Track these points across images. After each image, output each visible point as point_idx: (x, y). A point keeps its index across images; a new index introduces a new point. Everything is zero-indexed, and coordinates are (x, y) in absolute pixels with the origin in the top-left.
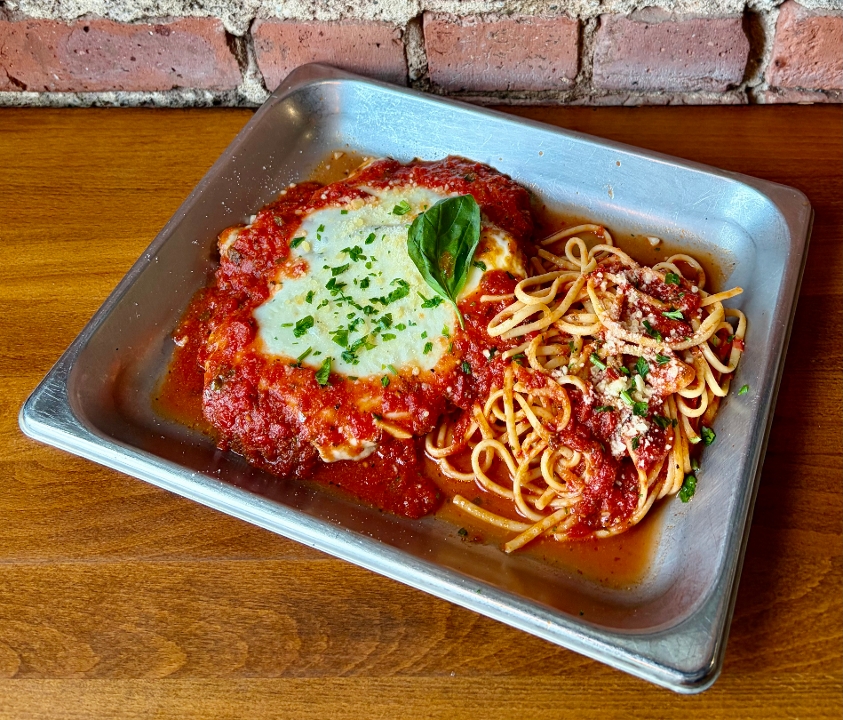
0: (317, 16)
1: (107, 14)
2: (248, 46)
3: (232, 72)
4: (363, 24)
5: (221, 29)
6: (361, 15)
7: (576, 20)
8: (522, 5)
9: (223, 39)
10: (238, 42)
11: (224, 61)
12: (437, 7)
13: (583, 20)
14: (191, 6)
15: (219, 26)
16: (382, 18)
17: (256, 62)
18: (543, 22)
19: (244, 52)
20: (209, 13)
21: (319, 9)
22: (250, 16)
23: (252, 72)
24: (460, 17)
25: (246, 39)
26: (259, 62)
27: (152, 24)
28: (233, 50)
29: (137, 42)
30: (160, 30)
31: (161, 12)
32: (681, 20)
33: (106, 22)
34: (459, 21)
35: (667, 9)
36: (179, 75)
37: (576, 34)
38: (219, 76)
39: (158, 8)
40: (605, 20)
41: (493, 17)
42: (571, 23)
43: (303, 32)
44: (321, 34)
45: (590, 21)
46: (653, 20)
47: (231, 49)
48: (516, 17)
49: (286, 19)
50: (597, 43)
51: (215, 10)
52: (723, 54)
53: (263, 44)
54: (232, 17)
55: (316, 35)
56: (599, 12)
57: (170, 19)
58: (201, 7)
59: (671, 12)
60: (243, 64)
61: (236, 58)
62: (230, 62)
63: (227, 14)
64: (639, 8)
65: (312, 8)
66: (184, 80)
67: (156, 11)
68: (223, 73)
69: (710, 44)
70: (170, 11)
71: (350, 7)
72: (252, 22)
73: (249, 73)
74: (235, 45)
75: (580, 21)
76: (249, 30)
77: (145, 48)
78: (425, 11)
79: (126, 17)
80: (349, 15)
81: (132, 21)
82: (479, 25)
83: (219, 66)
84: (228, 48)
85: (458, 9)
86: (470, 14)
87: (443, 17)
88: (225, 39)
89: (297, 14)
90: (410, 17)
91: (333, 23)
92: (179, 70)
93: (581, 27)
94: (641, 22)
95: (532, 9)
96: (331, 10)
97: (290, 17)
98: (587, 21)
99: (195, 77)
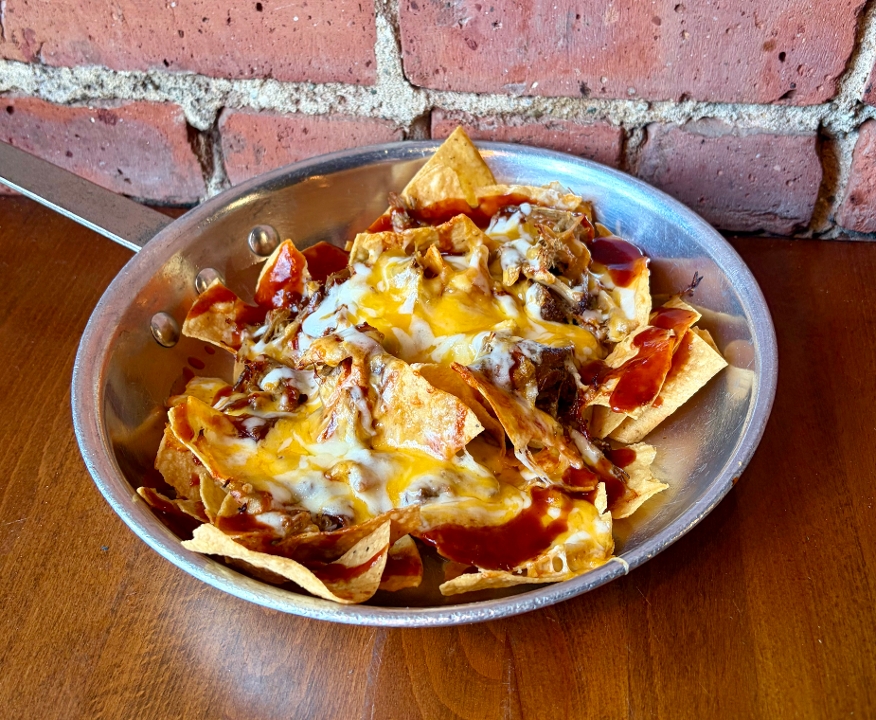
0: (301, 107)
1: (37, 91)
2: (215, 146)
3: (193, 178)
4: (358, 120)
5: (181, 118)
6: (355, 108)
7: (618, 129)
8: (554, 105)
9: (183, 132)
10: (202, 139)
11: (184, 162)
12: (449, 101)
13: (627, 129)
14: (144, 85)
15: (178, 114)
16: (380, 115)
17: (223, 167)
18: (577, 129)
19: (209, 153)
20: (166, 96)
21: (303, 98)
22: (217, 104)
23: (218, 180)
24: (476, 118)
25: (213, 134)
26: (227, 168)
27: (95, 107)
28: (195, 149)
29: (74, 130)
30: (105, 117)
31: (106, 92)
32: (744, 134)
33: (35, 101)
34: (476, 123)
35: (727, 121)
36: (127, 180)
37: (617, 147)
38: (177, 183)
39: (102, 86)
40: (653, 131)
41: (517, 120)
42: (612, 132)
43: (282, 127)
44: (305, 131)
45: (635, 132)
46: (711, 134)
47: (193, 147)
48: (545, 120)
49: (262, 109)
50: (643, 163)
51: (174, 93)
52: (791, 184)
53: (232, 141)
54: (195, 103)
55: (298, 133)
56: (647, 120)
57: (117, 102)
58: (157, 88)
59: (732, 125)
60: (207, 169)
61: (199, 160)
62: (191, 165)
63: (189, 99)
64: (695, 119)
65: (296, 96)
66: (132, 186)
67: (99, 90)
68: (182, 179)
69: (777, 168)
70: (117, 91)
71: (343, 98)
72: (220, 111)
73: (214, 181)
74: (198, 143)
75: (623, 130)
76: (216, 122)
77: (85, 140)
78: (433, 109)
79: (61, 97)
80: (340, 108)
81: (69, 102)
82: (499, 129)
83: (177, 170)
84: (188, 146)
85: (474, 105)
86: (489, 114)
87: (456, 117)
88: (185, 133)
89: (276, 103)
90: (415, 113)
91: (321, 118)
92: (127, 172)
93: (624, 138)
94: (696, 134)
95: (565, 111)
96: (319, 99)
97: (267, 107)
98: (632, 130)
99: (148, 182)
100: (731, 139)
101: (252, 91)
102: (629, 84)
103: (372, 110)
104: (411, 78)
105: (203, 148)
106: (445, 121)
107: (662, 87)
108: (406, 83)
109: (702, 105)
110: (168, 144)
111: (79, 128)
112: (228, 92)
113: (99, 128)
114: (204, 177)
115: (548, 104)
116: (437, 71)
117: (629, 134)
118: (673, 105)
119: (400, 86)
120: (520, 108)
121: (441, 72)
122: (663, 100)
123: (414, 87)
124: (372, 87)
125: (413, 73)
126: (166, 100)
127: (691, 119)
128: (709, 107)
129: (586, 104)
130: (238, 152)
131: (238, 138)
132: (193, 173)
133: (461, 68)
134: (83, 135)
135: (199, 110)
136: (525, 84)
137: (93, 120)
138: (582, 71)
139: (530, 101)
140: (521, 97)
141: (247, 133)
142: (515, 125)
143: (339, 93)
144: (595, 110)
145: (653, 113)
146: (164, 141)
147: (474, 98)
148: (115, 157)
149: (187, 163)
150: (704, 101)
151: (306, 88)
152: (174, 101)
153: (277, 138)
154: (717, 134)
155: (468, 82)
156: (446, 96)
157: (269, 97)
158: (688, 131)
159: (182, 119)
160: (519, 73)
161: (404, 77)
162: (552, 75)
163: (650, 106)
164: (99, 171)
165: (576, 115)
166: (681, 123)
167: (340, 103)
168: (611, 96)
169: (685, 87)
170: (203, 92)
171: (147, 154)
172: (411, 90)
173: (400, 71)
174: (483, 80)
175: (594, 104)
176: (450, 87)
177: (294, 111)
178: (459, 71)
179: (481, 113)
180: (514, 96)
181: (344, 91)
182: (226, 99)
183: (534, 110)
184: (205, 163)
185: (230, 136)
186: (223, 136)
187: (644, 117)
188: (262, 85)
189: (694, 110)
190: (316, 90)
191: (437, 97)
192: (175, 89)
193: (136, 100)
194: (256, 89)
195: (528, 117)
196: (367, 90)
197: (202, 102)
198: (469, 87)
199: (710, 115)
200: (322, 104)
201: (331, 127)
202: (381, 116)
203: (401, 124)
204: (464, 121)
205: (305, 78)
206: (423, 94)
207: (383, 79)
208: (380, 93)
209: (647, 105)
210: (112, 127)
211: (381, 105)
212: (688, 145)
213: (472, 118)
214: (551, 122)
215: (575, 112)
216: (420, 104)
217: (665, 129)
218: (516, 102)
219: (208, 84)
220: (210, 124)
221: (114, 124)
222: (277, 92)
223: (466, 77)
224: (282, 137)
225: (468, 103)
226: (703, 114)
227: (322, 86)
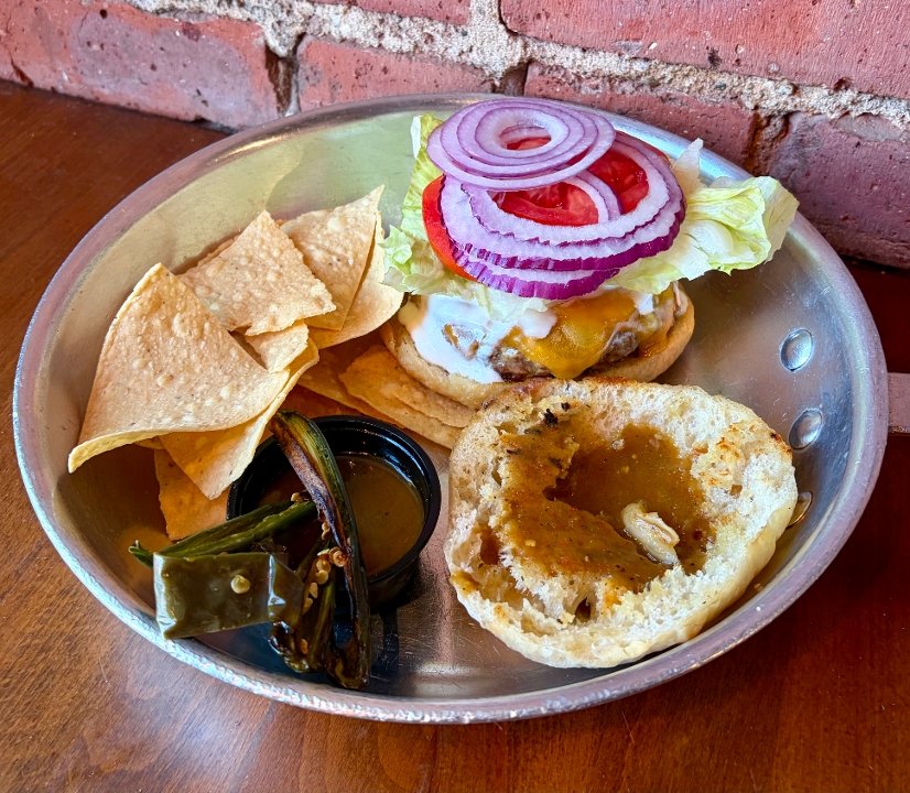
100: (896, 145)
101: (334, 17)
102: (772, 58)
103: (460, 55)
104: (508, 21)
105: (281, 77)
106: (541, 78)
107: (814, 68)
108: (501, 27)
109: (866, 97)
110: (246, 69)
111: (164, 41)
112: (310, 17)
113: (183, 42)
114: (278, 109)
115: (667, 72)
116: (539, 16)
117: (765, 122)
118: (826, 92)
119: (494, 29)
120: (633, 72)
121: (543, 18)
122: (813, 85)
123: (509, 31)
124: (463, 26)
125: (511, 14)
126: (249, 19)
127: (848, 113)
128: (874, 101)
129: (715, 78)
130: (314, 85)
131: (315, 69)
132: (267, 103)
133: (566, 15)
134: (167, 49)
135: (279, 34)
136: (641, 43)
137: (178, 33)
138: (714, 34)
139: (646, 65)
140: (635, 58)
141: (325, 65)
142: (623, 93)
143: (426, 31)
144: (725, 86)
145: (798, 100)
146: (243, 65)
147: (578, 53)
148: (195, 76)
149: (263, 92)
150: (868, 93)
151: (392, 20)
152: (256, 21)
153: (354, 75)
154: (879, 137)
155: (573, 32)
156: (547, 48)
157: (351, 26)
158: (841, 129)
159: (262, 42)
160: (635, 28)
161: (501, 19)
162: (675, 34)
163: (796, 90)
164: (179, 89)
165: (700, 90)
166: (832, 117)
167: (426, 42)
168: (747, 71)
169: (845, 70)
170: (285, 14)
171: (225, 76)
172: (506, 36)
173: (496, 11)
174: (591, 33)
175: (724, 79)
176: (551, 36)
177: (376, 46)
178: (564, 18)
179: (585, 73)
180: (627, 57)
181: (432, 28)
182: (308, 24)
183: (648, 77)
184: (281, 93)
185: (308, 66)
186: (301, 66)
187: (786, 103)
188: (345, 12)
189: (853, 103)
190: (402, 24)
191: (536, 48)
192: (258, 8)
193: (220, 16)
194: (339, 16)
195: (642, 85)
196: (457, 31)
197: (284, 25)
198: (573, 39)
199: (874, 112)
200: (407, 41)
201: (413, 69)
202: (469, 64)
203: (491, 75)
204: (564, 80)
205: (390, 10)
206: (520, 42)
207: (476, 19)
208: (471, 35)
209: (791, 87)
210: (195, 43)
211: (471, 50)
212: (837, 147)
213: (573, 77)
214: (668, 95)
215: (700, 86)
216: (514, 53)
217: (811, 122)
218: (628, 63)
219: (290, 6)
220: (289, 51)
221: (197, 40)
222: (360, 22)
223: (571, 26)
224: (360, 75)
225: (570, 60)
226: (865, 108)
227: (408, 19)
